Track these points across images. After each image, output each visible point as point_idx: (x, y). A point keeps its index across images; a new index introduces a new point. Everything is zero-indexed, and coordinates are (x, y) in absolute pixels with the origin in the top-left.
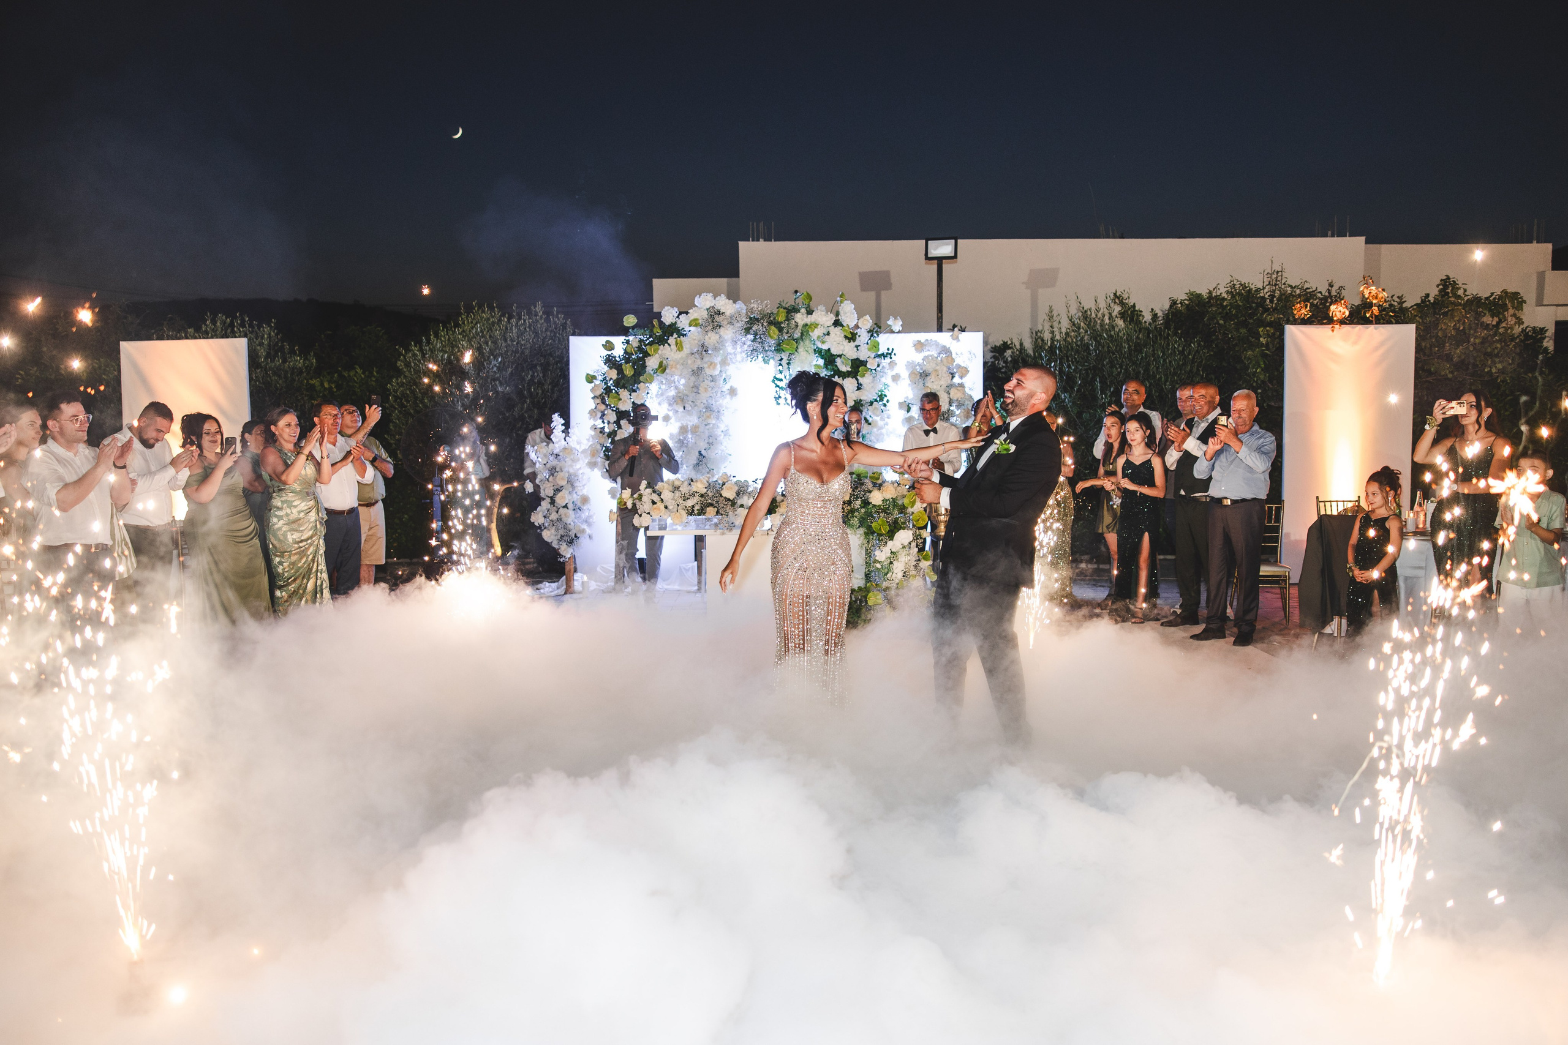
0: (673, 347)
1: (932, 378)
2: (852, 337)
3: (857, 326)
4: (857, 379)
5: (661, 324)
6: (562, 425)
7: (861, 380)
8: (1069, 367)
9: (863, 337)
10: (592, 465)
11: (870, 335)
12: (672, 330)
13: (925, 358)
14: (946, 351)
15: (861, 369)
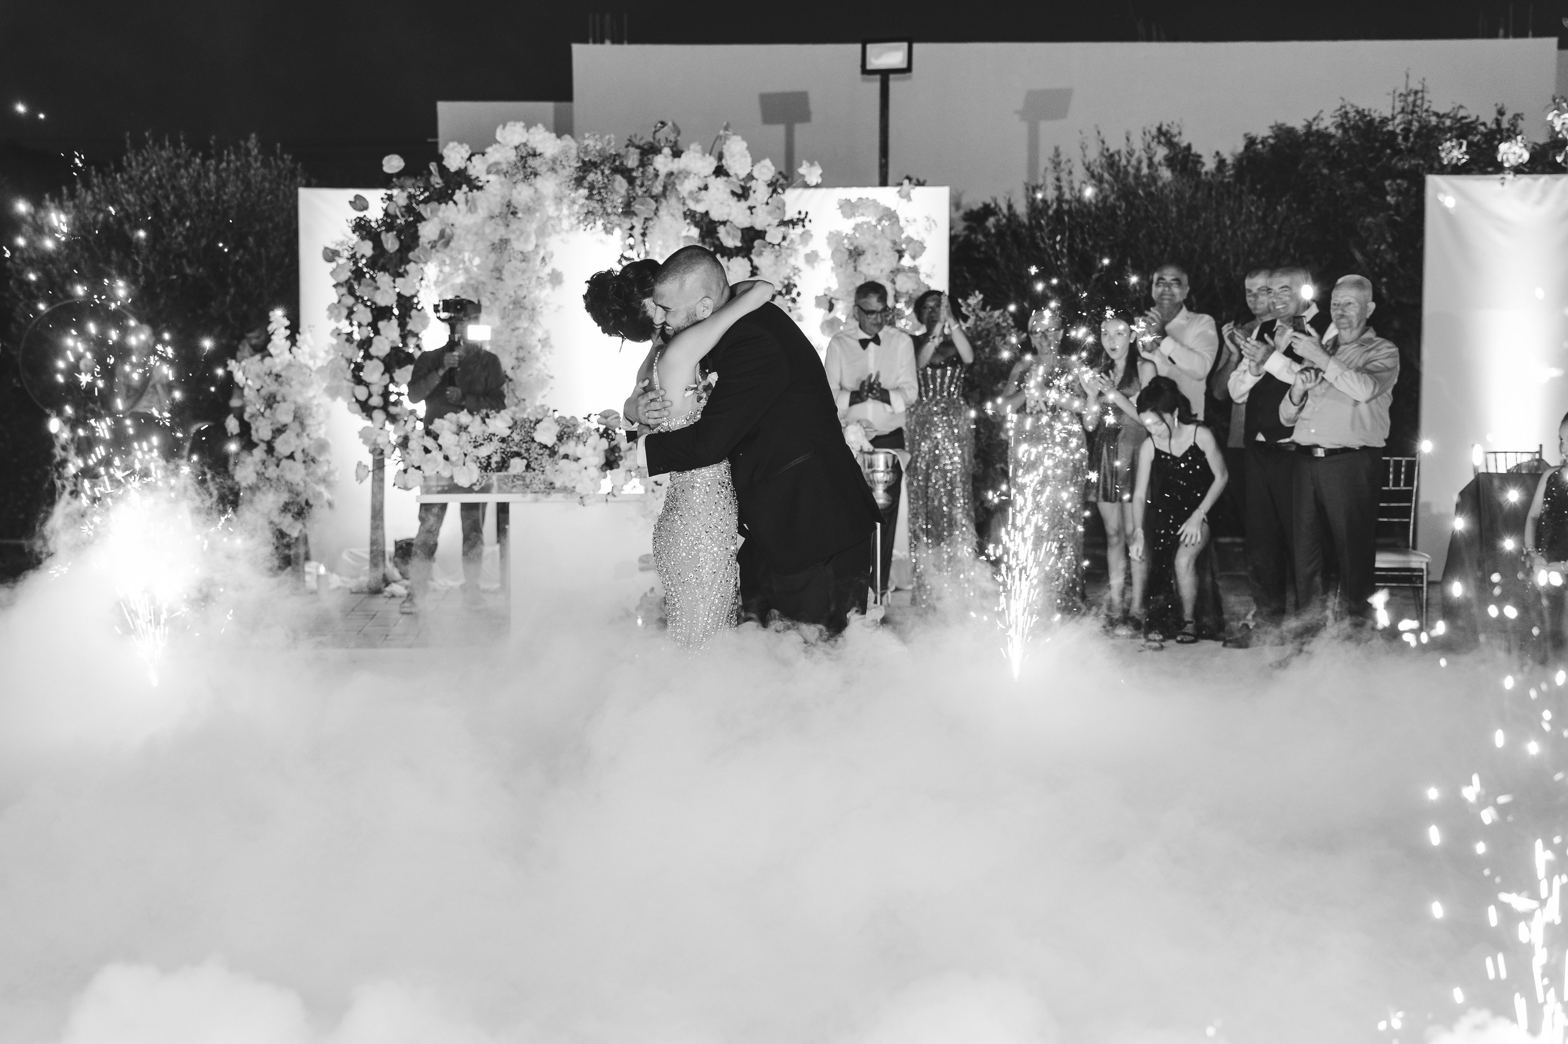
0: (462, 206)
1: (868, 257)
2: (743, 194)
3: (750, 177)
4: (751, 260)
5: (443, 170)
6: (286, 328)
7: (757, 261)
8: (1084, 242)
9: (760, 192)
10: (333, 392)
11: (771, 190)
12: (461, 179)
13: (857, 227)
14: (891, 216)
15: (757, 243)
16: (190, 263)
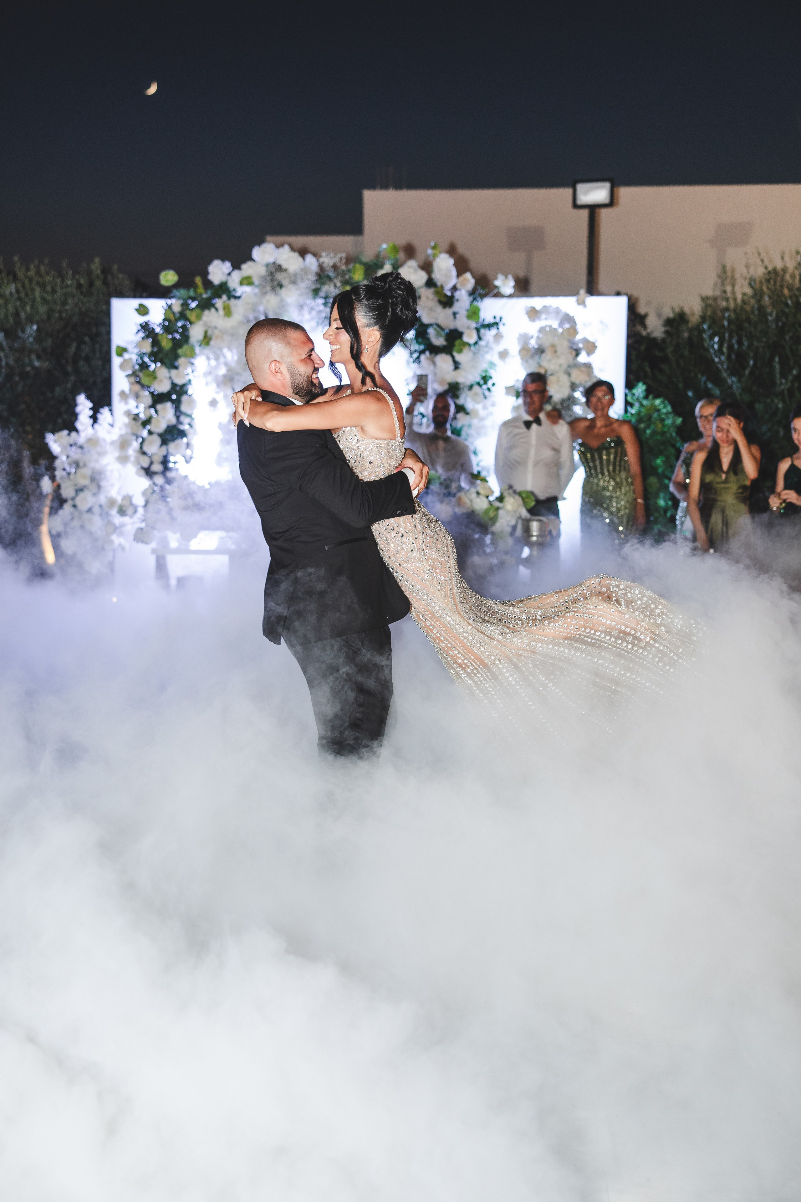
0: (221, 312)
1: (548, 355)
2: (447, 302)
3: (454, 288)
4: (453, 357)
5: (208, 284)
6: (90, 409)
7: (458, 357)
8: (740, 343)
9: (463, 298)
10: (124, 460)
11: (471, 298)
12: (223, 289)
13: (542, 330)
14: (568, 319)
15: (457, 342)
16: (39, 357)
